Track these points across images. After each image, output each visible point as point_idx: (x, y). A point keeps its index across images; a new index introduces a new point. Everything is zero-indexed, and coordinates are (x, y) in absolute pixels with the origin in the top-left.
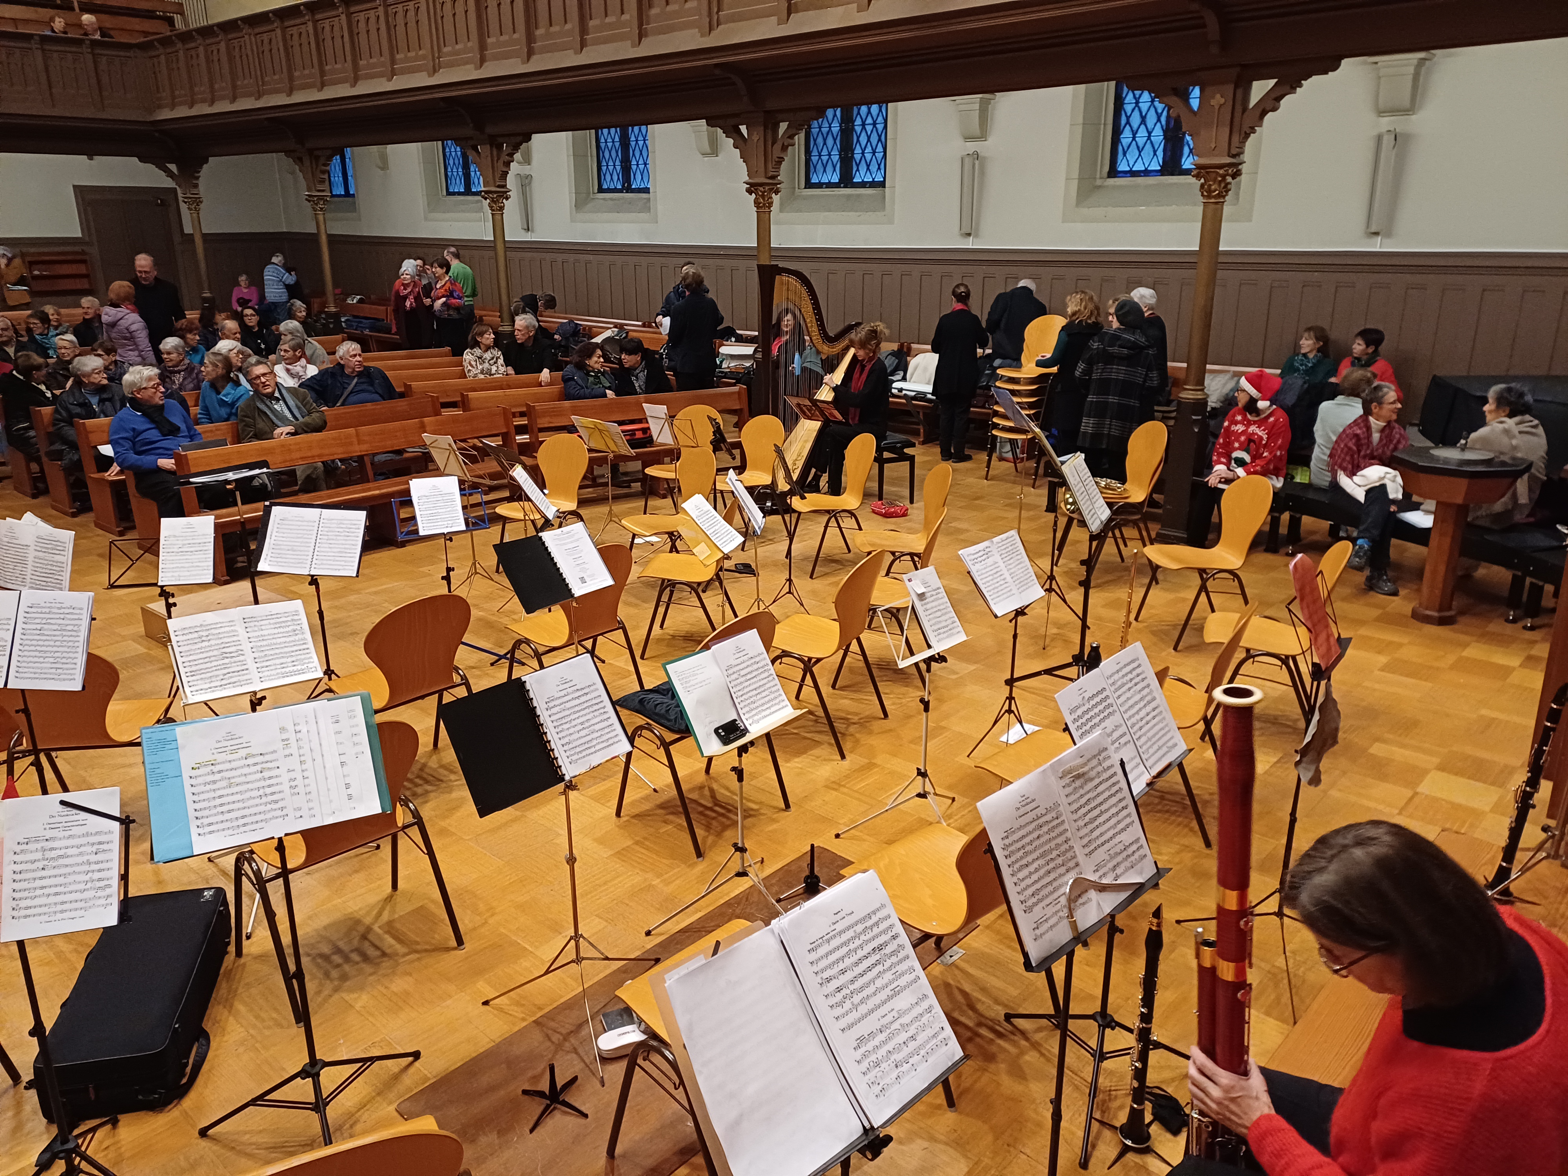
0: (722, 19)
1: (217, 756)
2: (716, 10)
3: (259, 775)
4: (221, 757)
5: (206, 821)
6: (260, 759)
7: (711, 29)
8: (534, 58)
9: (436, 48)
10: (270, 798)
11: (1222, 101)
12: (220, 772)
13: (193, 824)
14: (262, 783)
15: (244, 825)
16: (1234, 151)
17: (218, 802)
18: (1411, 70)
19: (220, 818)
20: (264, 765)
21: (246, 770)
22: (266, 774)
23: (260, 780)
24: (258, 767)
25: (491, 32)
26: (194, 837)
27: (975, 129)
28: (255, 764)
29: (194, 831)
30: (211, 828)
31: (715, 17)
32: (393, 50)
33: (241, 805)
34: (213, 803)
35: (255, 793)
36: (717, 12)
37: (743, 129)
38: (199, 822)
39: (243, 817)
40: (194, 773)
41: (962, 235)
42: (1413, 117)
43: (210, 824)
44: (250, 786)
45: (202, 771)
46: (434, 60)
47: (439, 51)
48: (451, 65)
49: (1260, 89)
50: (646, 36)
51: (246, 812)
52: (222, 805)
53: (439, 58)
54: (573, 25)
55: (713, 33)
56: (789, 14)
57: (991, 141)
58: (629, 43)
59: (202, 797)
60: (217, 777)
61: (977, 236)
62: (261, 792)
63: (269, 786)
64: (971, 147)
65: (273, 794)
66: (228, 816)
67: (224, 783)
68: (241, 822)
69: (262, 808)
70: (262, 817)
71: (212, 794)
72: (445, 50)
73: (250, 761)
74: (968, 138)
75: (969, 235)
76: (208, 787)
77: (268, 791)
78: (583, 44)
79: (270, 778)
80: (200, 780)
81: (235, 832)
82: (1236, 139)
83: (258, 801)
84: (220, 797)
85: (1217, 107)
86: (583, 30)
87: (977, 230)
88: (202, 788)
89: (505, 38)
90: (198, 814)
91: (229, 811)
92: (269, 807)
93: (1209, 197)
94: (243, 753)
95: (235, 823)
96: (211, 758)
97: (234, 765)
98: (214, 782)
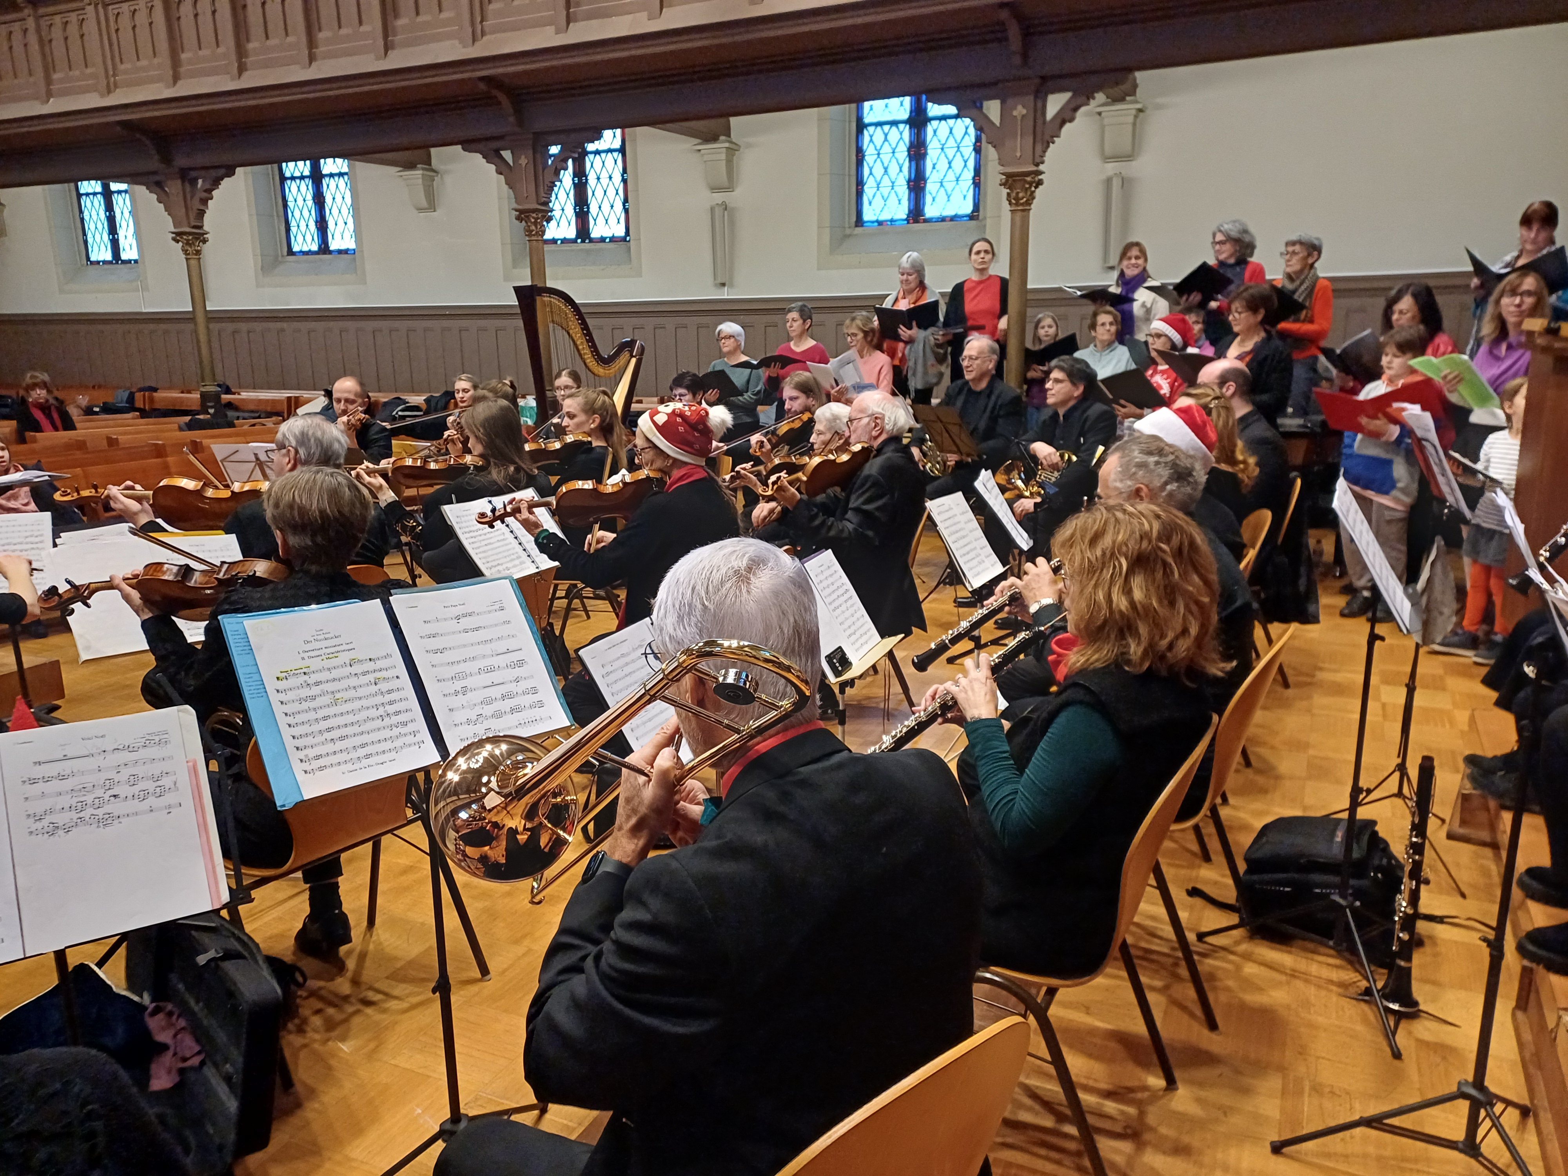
0: (487, 29)
1: (308, 662)
2: (479, 19)
3: (374, 689)
4: (316, 664)
5: (311, 753)
6: (370, 666)
7: (474, 40)
8: (246, 75)
9: (110, 67)
10: (395, 719)
11: (1024, 112)
12: (317, 684)
13: (294, 757)
14: (379, 699)
15: (368, 756)
16: (1038, 160)
17: (324, 725)
18: (1131, 119)
19: (330, 748)
20: (378, 675)
21: (353, 682)
22: (384, 687)
23: (376, 694)
24: (371, 677)
25: (185, 45)
26: (300, 777)
27: (723, 179)
28: (365, 673)
29: (298, 769)
30: (322, 762)
31: (479, 27)
32: (49, 68)
33: (356, 729)
34: (316, 728)
35: (373, 713)
36: (482, 22)
37: (507, 155)
38: (301, 754)
39: (363, 746)
40: (281, 685)
41: (716, 285)
42: (1134, 163)
43: (318, 757)
44: (364, 702)
45: (292, 682)
46: (107, 77)
47: (114, 67)
48: (130, 84)
49: (1055, 103)
50: (393, 48)
51: (365, 739)
52: (329, 730)
53: (114, 75)
54: (298, 36)
55: (477, 44)
56: (568, 24)
57: (738, 191)
58: (372, 56)
59: (299, 718)
60: (315, 690)
61: (732, 286)
62: (381, 711)
63: (391, 703)
64: (719, 198)
65: (398, 713)
66: (339, 745)
67: (326, 699)
68: (361, 752)
69: (387, 733)
70: (388, 745)
71: (312, 715)
72: (122, 67)
73: (357, 669)
74: (715, 189)
75: (723, 285)
76: (305, 705)
77: (391, 709)
78: (312, 58)
79: (389, 692)
80: (291, 696)
81: (356, 766)
82: (1039, 148)
83: (378, 723)
84: (325, 718)
85: (1019, 118)
86: (312, 43)
87: (731, 278)
88: (296, 707)
89: (205, 52)
90: (300, 743)
91: (342, 738)
92: (396, 731)
93: (1017, 204)
94: (345, 657)
95: (354, 755)
96: (302, 664)
97: (335, 674)
98: (313, 698)
